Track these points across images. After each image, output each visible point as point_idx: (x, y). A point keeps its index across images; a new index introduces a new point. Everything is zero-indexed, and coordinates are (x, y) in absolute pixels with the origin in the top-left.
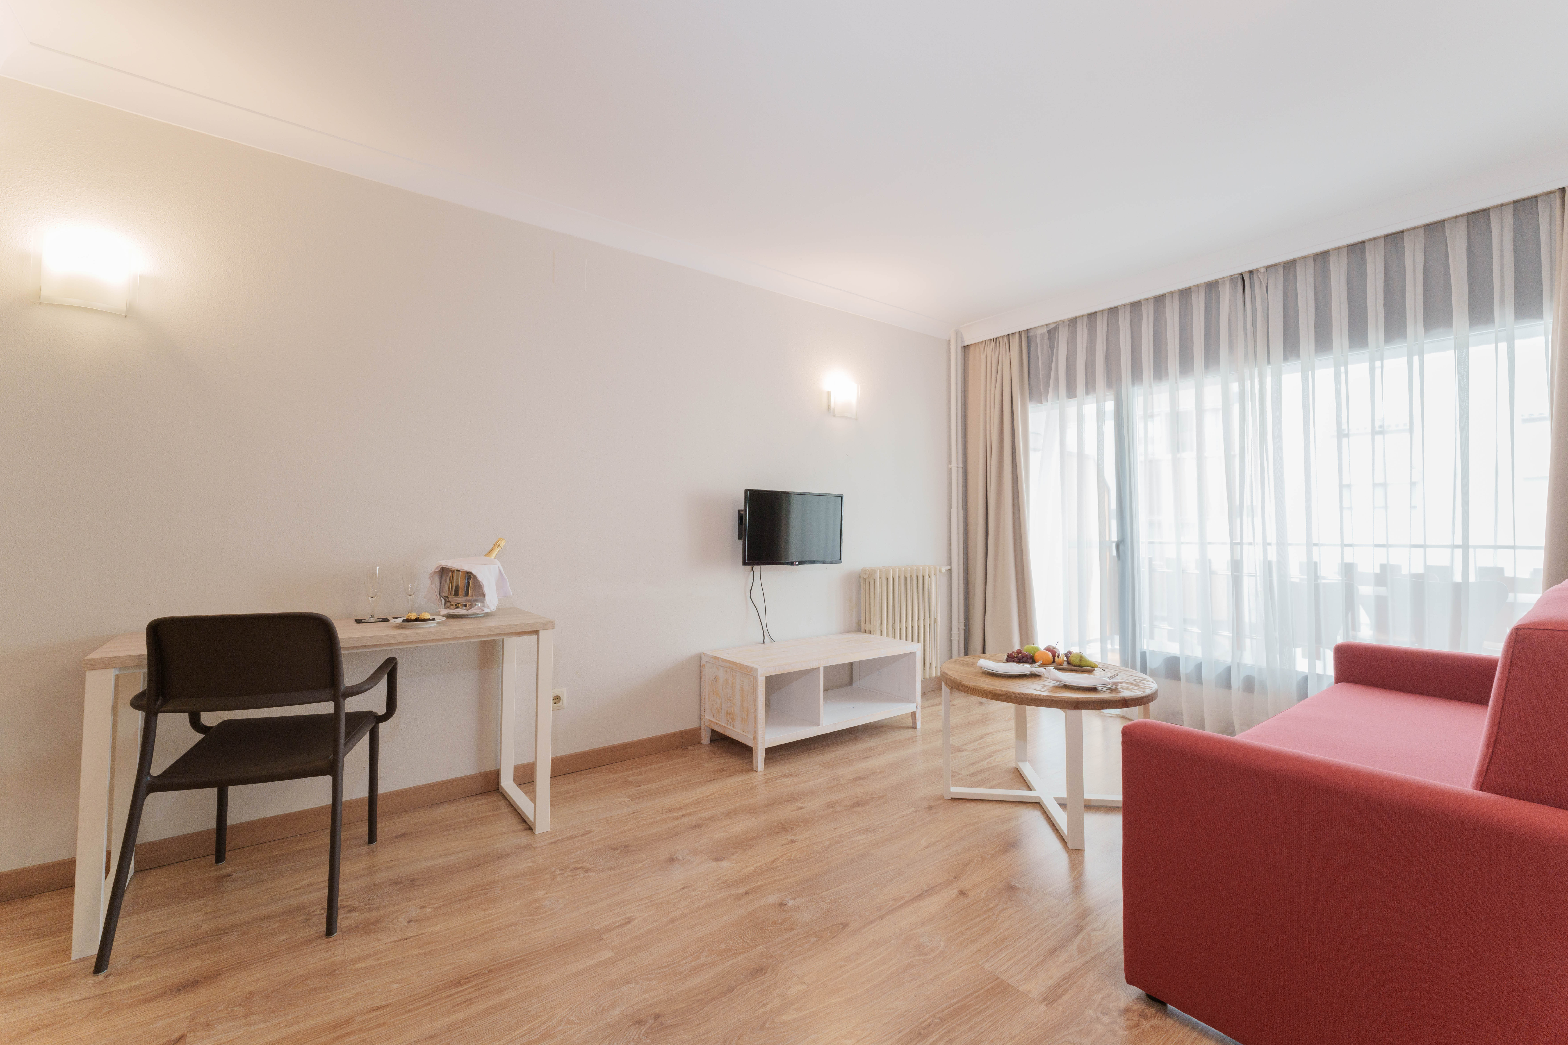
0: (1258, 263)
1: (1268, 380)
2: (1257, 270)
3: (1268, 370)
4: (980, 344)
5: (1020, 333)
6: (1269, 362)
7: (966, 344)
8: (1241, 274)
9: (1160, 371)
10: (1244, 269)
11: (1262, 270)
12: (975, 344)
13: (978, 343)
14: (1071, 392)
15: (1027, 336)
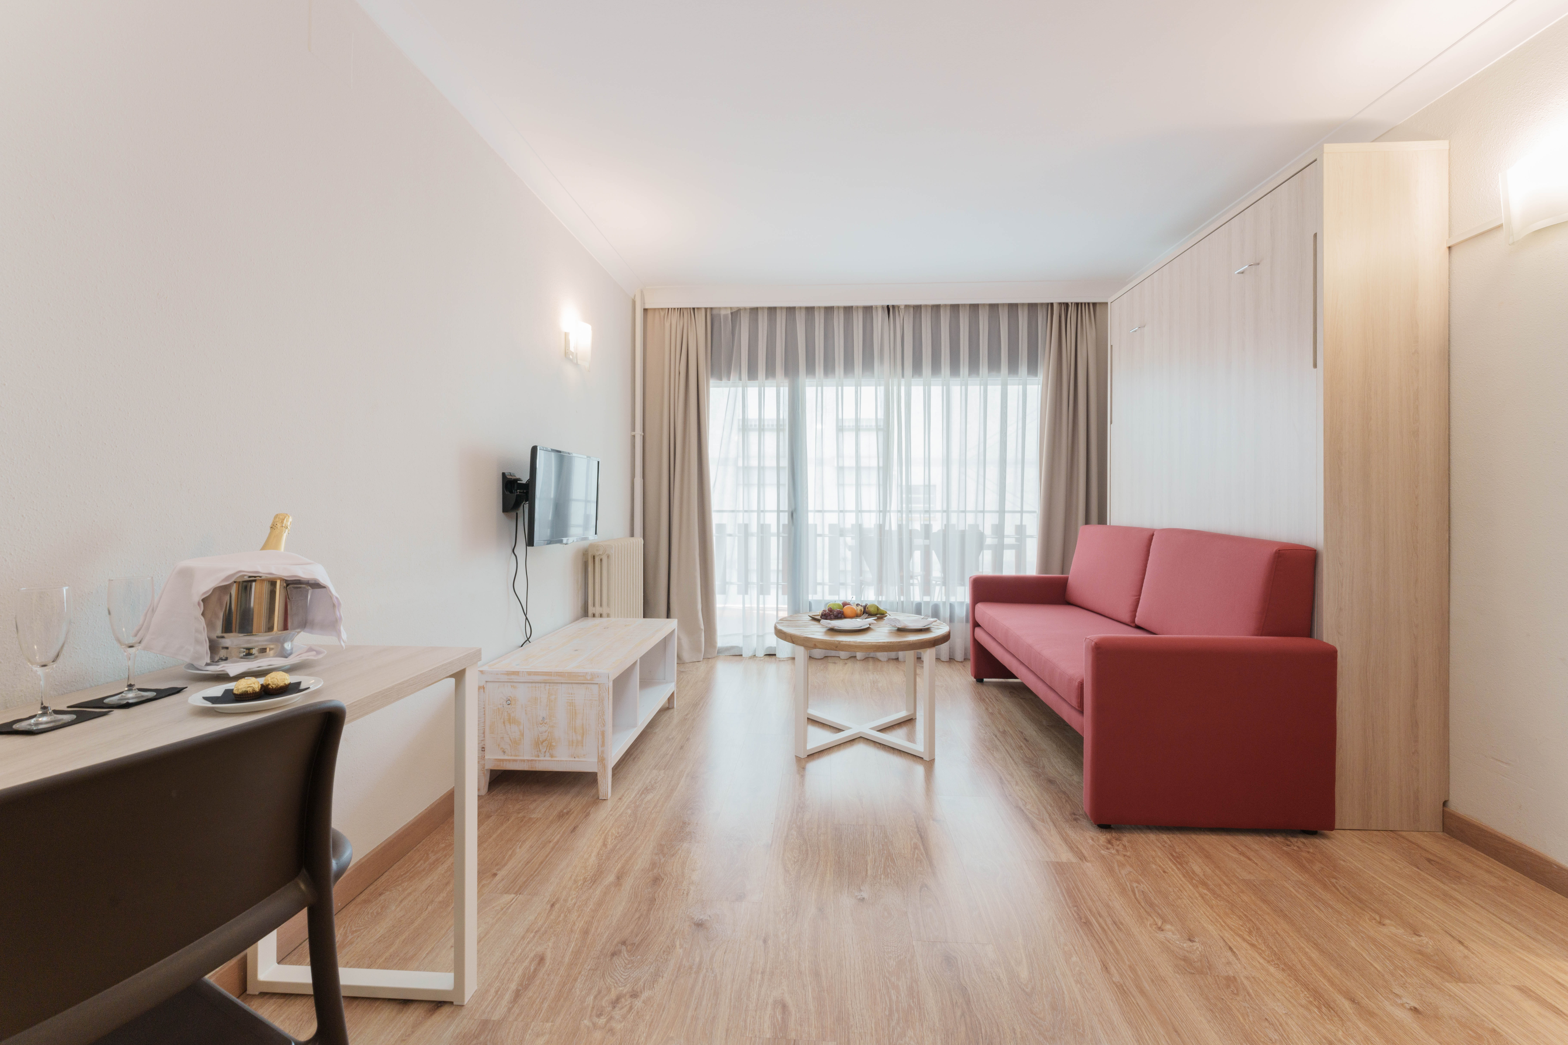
0: (900, 302)
1: (903, 388)
2: (899, 307)
3: (903, 381)
4: (660, 310)
5: (706, 309)
6: (903, 376)
7: (646, 307)
8: (888, 306)
9: (829, 368)
10: (890, 303)
11: (903, 307)
12: (655, 309)
13: (659, 309)
14: (752, 374)
15: (711, 314)
